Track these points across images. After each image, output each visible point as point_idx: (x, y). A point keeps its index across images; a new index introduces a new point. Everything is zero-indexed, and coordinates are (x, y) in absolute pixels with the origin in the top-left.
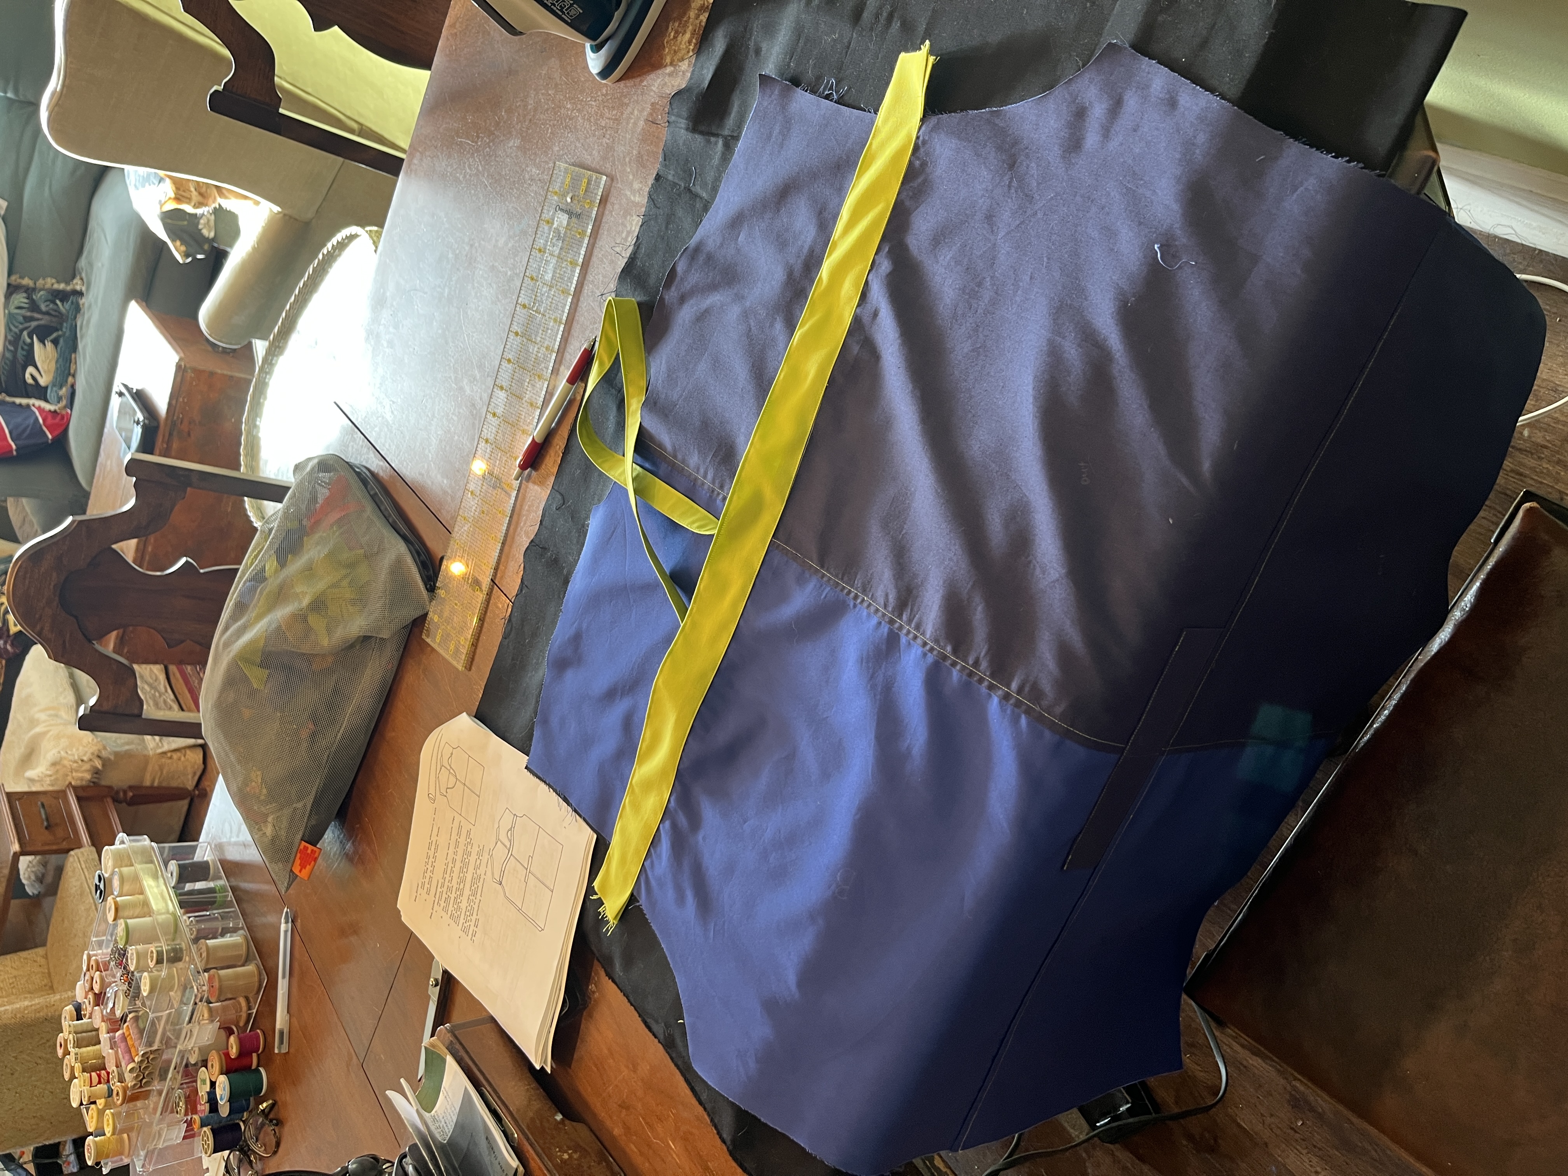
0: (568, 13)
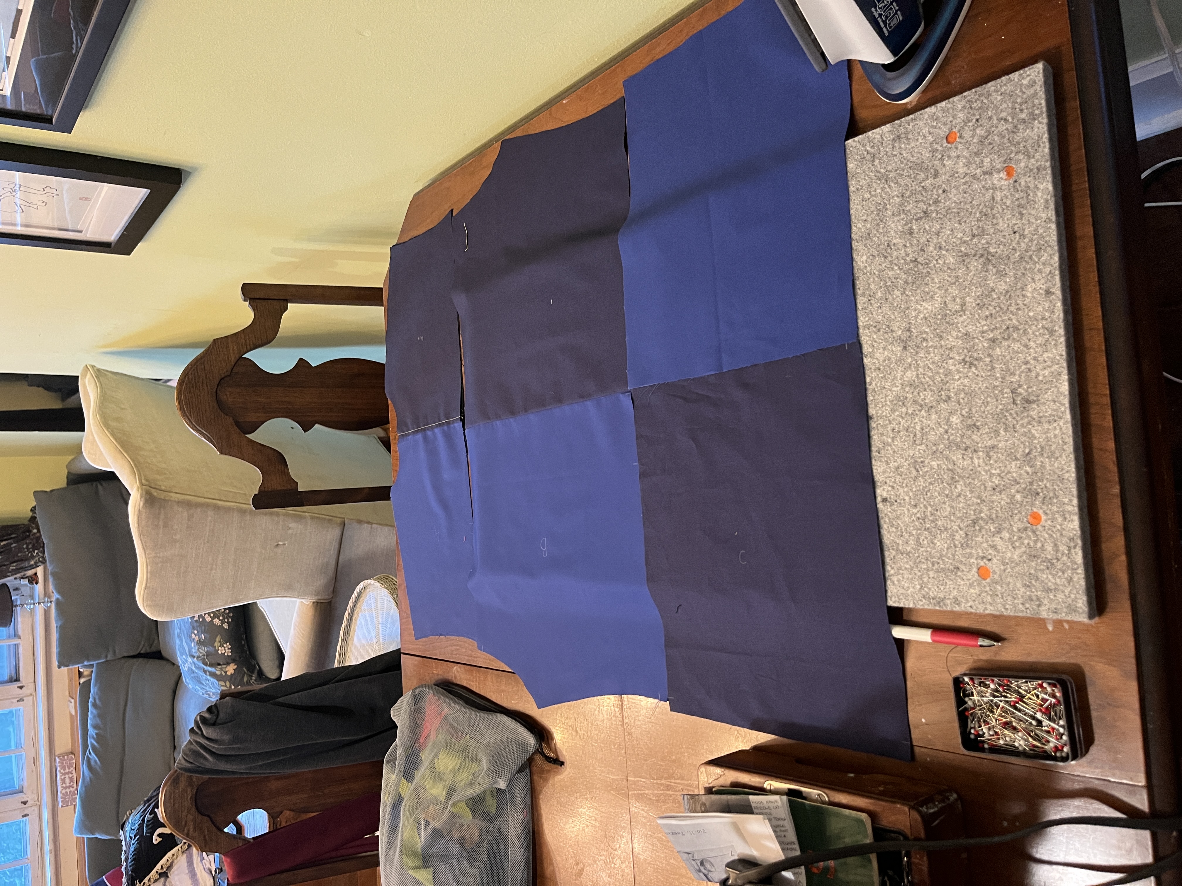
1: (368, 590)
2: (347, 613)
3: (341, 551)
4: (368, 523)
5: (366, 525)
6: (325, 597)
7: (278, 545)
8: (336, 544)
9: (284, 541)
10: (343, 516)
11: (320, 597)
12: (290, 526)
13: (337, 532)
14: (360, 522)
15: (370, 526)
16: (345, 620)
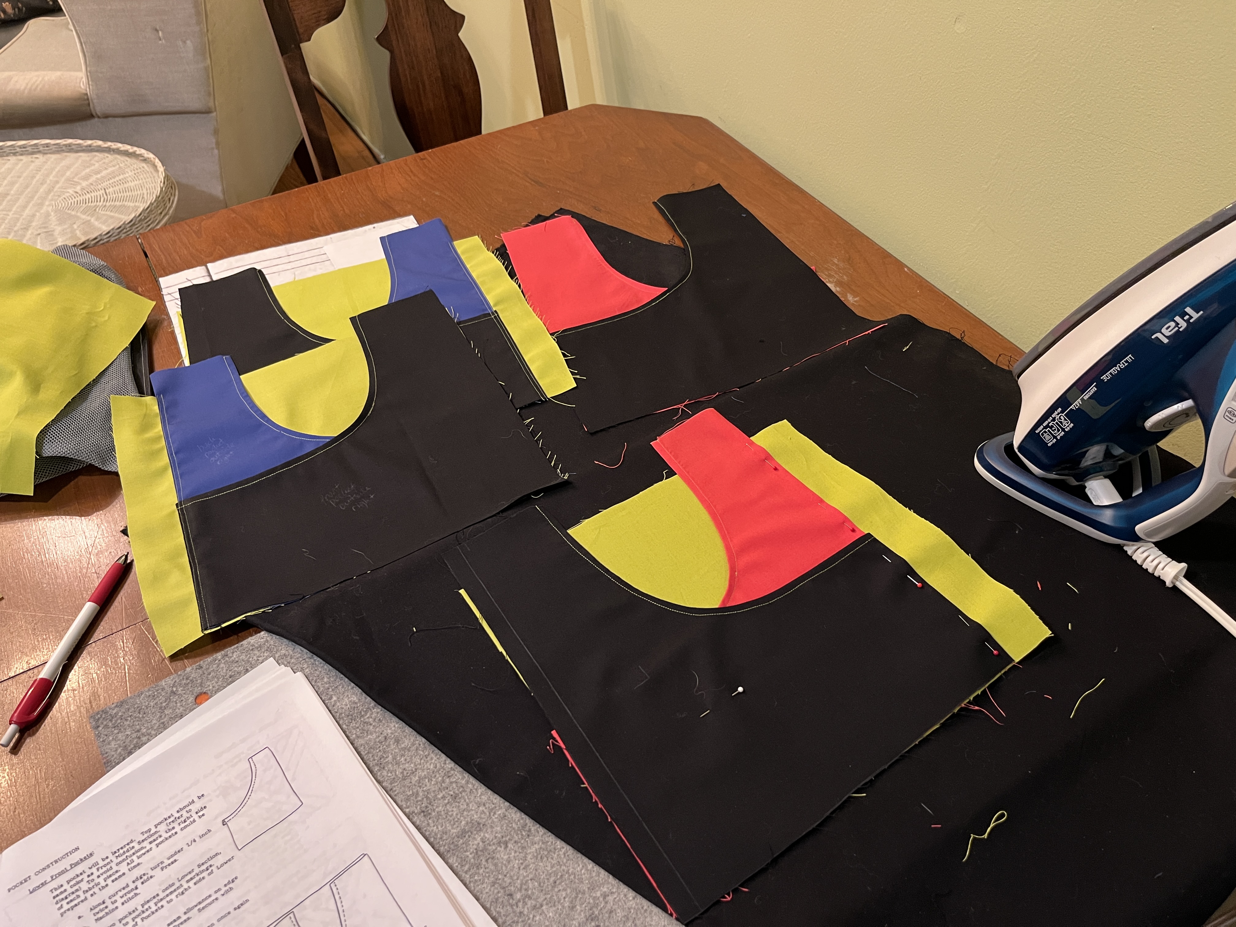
0: (1045, 432)
1: (144, 165)
2: (100, 143)
3: (168, 116)
4: (218, 144)
5: (214, 141)
6: (98, 108)
7: (157, 30)
8: (178, 107)
9: (164, 38)
10: (218, 109)
11: (95, 101)
12: (188, 42)
13: (196, 105)
14: (216, 132)
15: (214, 146)
16: (89, 142)
